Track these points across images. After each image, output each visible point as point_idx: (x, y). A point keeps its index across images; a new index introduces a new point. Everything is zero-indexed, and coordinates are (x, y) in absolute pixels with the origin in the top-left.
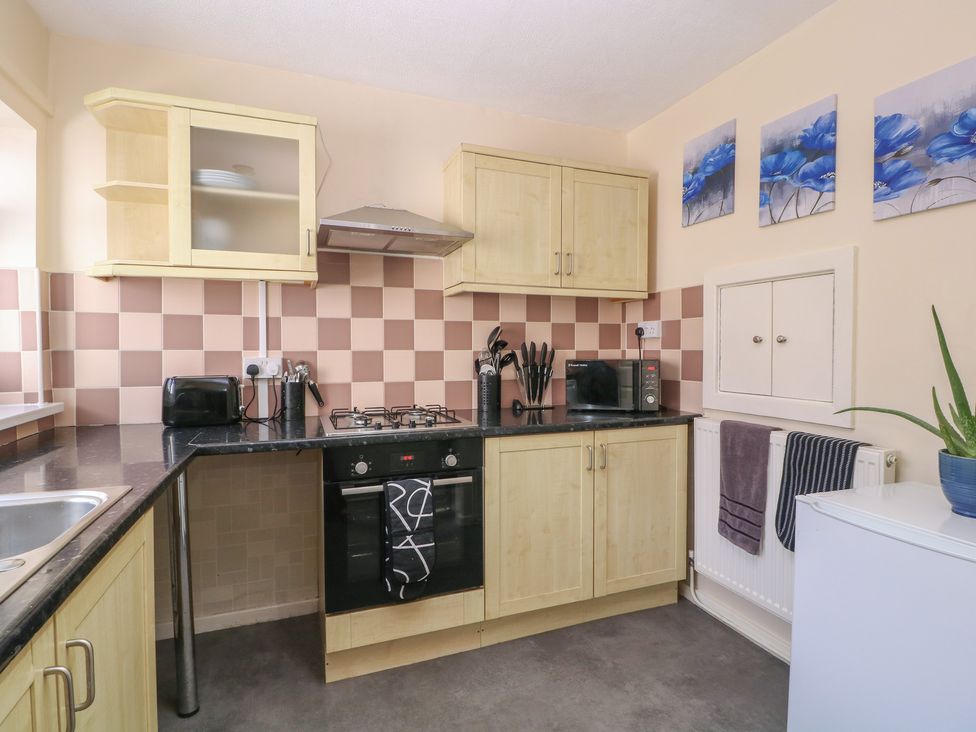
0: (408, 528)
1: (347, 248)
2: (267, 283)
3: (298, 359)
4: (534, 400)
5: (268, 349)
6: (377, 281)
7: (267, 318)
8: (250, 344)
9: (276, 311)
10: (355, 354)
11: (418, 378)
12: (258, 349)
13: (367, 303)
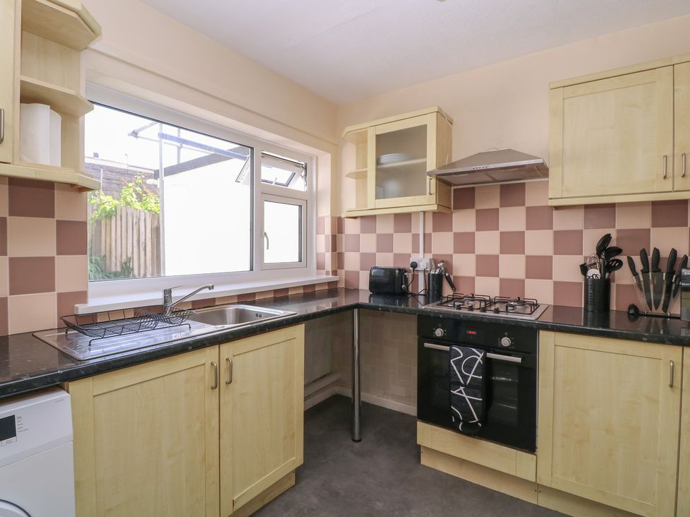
0: (462, 381)
1: (474, 184)
2: (424, 212)
3: (441, 259)
4: (656, 308)
5: (424, 252)
6: (495, 204)
7: (424, 234)
8: (416, 250)
9: (429, 229)
10: (478, 257)
11: (528, 276)
12: (419, 253)
13: (487, 220)
